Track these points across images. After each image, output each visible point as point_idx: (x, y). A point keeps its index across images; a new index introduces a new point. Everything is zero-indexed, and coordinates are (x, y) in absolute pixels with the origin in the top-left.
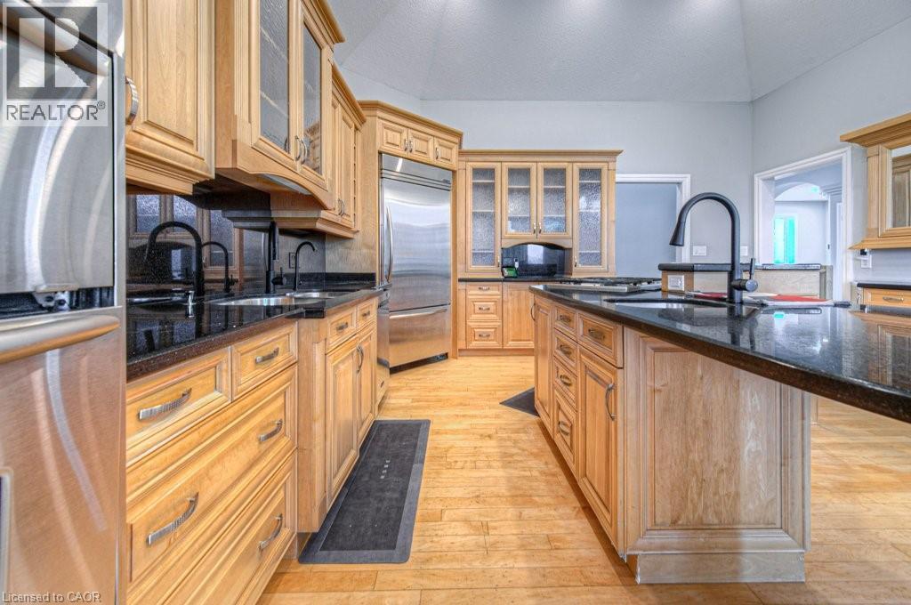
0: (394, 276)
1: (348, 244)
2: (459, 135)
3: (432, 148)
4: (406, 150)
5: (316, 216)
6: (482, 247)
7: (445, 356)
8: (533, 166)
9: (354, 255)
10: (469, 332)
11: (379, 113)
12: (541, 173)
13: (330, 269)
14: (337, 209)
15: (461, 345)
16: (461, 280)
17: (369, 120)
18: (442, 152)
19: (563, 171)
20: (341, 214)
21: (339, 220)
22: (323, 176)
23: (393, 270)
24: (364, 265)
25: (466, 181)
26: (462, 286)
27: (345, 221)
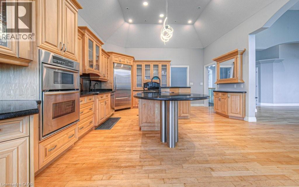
0: (117, 90)
1: (106, 82)
2: (133, 57)
3: (126, 61)
6: (139, 83)
7: (130, 108)
8: (151, 64)
9: (108, 85)
10: (136, 103)
11: (113, 54)
12: (153, 66)
13: (102, 88)
15: (134, 106)
16: (134, 91)
17: (111, 56)
18: (128, 61)
19: (158, 65)
20: (104, 77)
21: (104, 78)
23: (117, 88)
24: (110, 87)
25: (135, 67)
26: (134, 92)
27: (105, 78)
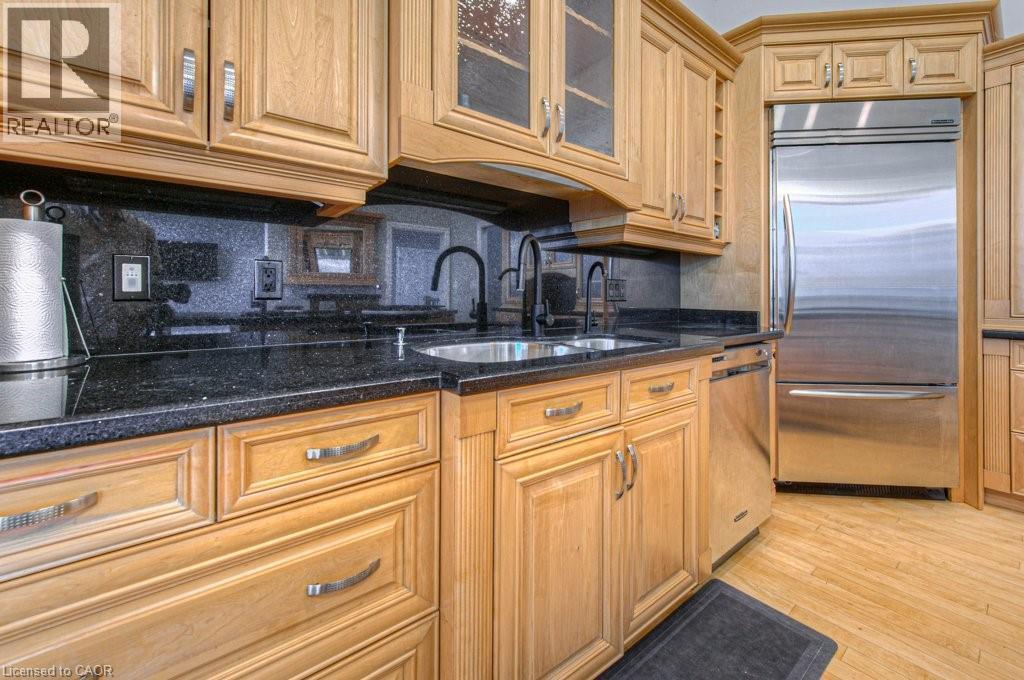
0: (795, 317)
1: (712, 264)
4: (827, 85)
5: (619, 223)
7: (944, 494)
9: (722, 283)
11: (766, 38)
13: (685, 304)
14: (668, 209)
17: (750, 56)
20: (681, 217)
21: (676, 227)
22: (617, 158)
23: (796, 306)
24: (738, 298)
26: (995, 347)
27: (690, 227)
